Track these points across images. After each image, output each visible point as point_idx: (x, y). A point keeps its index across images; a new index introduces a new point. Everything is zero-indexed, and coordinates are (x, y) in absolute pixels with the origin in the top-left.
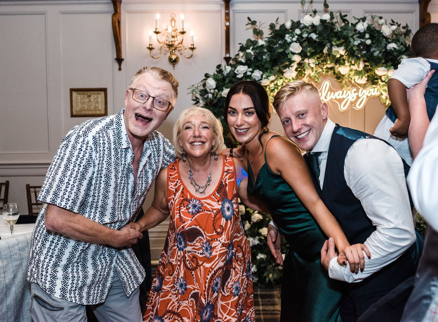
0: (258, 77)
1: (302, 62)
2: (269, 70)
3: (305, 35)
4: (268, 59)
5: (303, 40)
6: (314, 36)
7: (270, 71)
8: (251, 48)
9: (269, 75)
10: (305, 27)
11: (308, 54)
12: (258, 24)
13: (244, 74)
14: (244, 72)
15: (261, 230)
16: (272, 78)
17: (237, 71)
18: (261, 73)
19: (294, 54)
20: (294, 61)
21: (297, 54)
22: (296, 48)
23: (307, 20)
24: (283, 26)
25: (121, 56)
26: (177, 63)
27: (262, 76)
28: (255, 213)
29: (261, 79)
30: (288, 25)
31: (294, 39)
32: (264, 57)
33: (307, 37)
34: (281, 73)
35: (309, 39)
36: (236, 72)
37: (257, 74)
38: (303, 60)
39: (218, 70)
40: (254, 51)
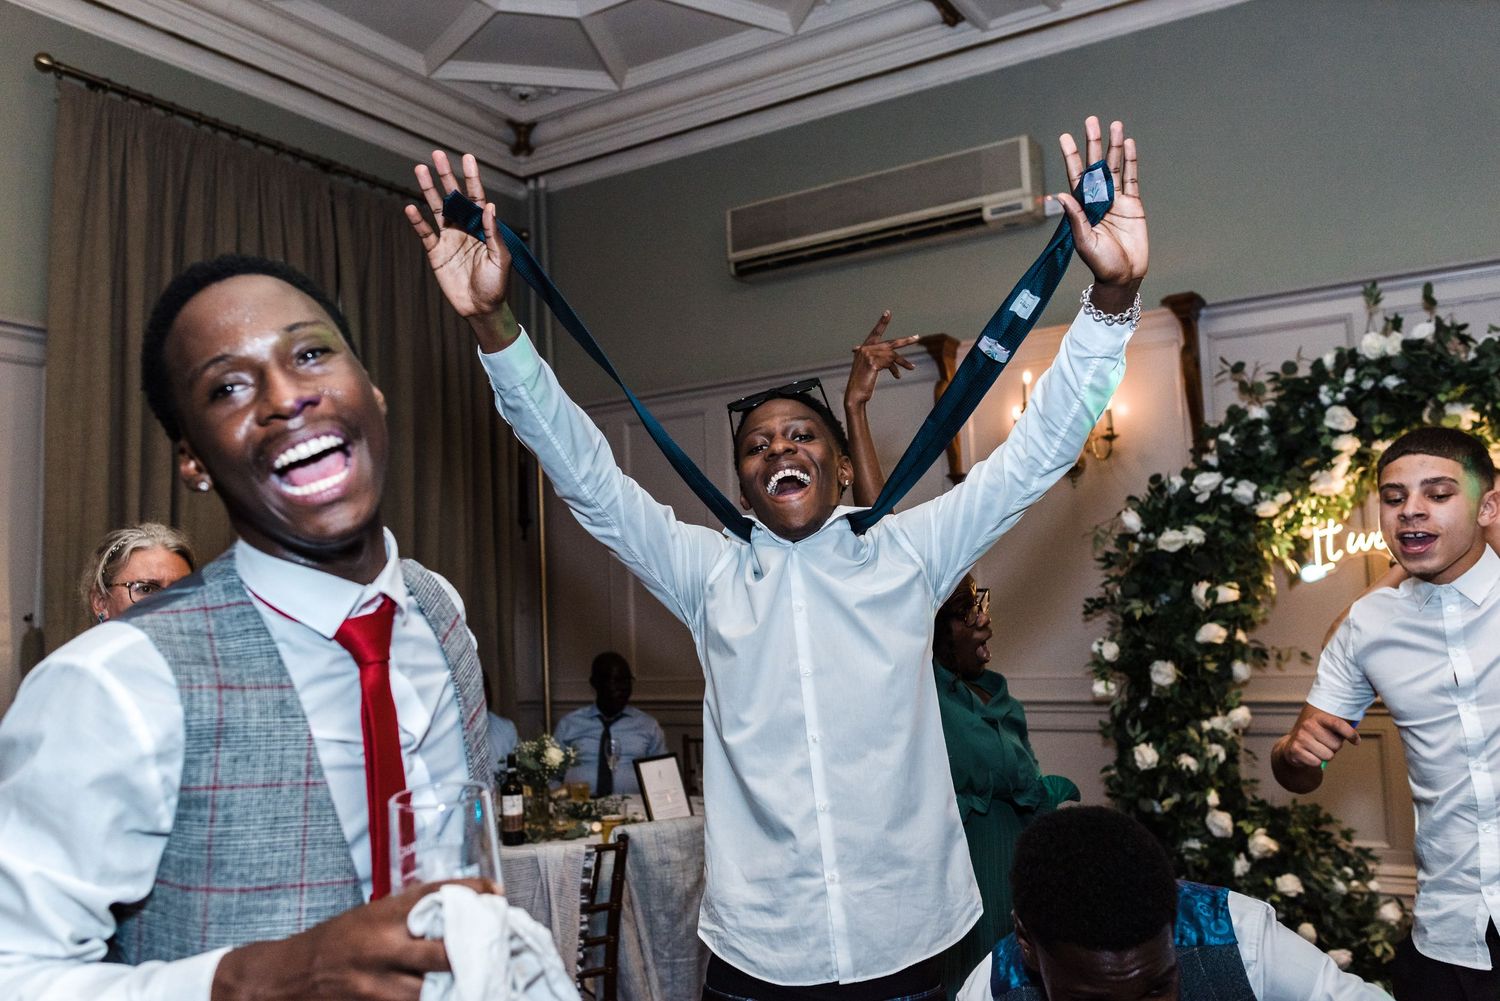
0: (1247, 498)
1: (1366, 450)
2: (1276, 480)
3: (1368, 384)
4: (1274, 452)
5: (1360, 397)
6: (1391, 382)
7: (1280, 480)
8: (1231, 429)
9: (1277, 489)
10: (1369, 363)
11: (1377, 431)
12: (1249, 370)
13: (1212, 493)
14: (1213, 487)
15: (1279, 880)
16: (1284, 497)
17: (1196, 488)
18: (1254, 487)
19: (1336, 433)
20: (1338, 453)
21: (1348, 433)
22: (1340, 418)
23: (1374, 344)
24: (1318, 365)
25: (960, 468)
26: (1080, 473)
27: (1257, 494)
28: (1258, 835)
29: (1256, 502)
30: (1329, 360)
31: (1341, 396)
32: (1262, 448)
33: (1375, 387)
34: (1305, 482)
35: (1380, 393)
36: (1192, 489)
37: (1245, 490)
38: (1368, 445)
39: (1153, 487)
40: (1236, 436)
